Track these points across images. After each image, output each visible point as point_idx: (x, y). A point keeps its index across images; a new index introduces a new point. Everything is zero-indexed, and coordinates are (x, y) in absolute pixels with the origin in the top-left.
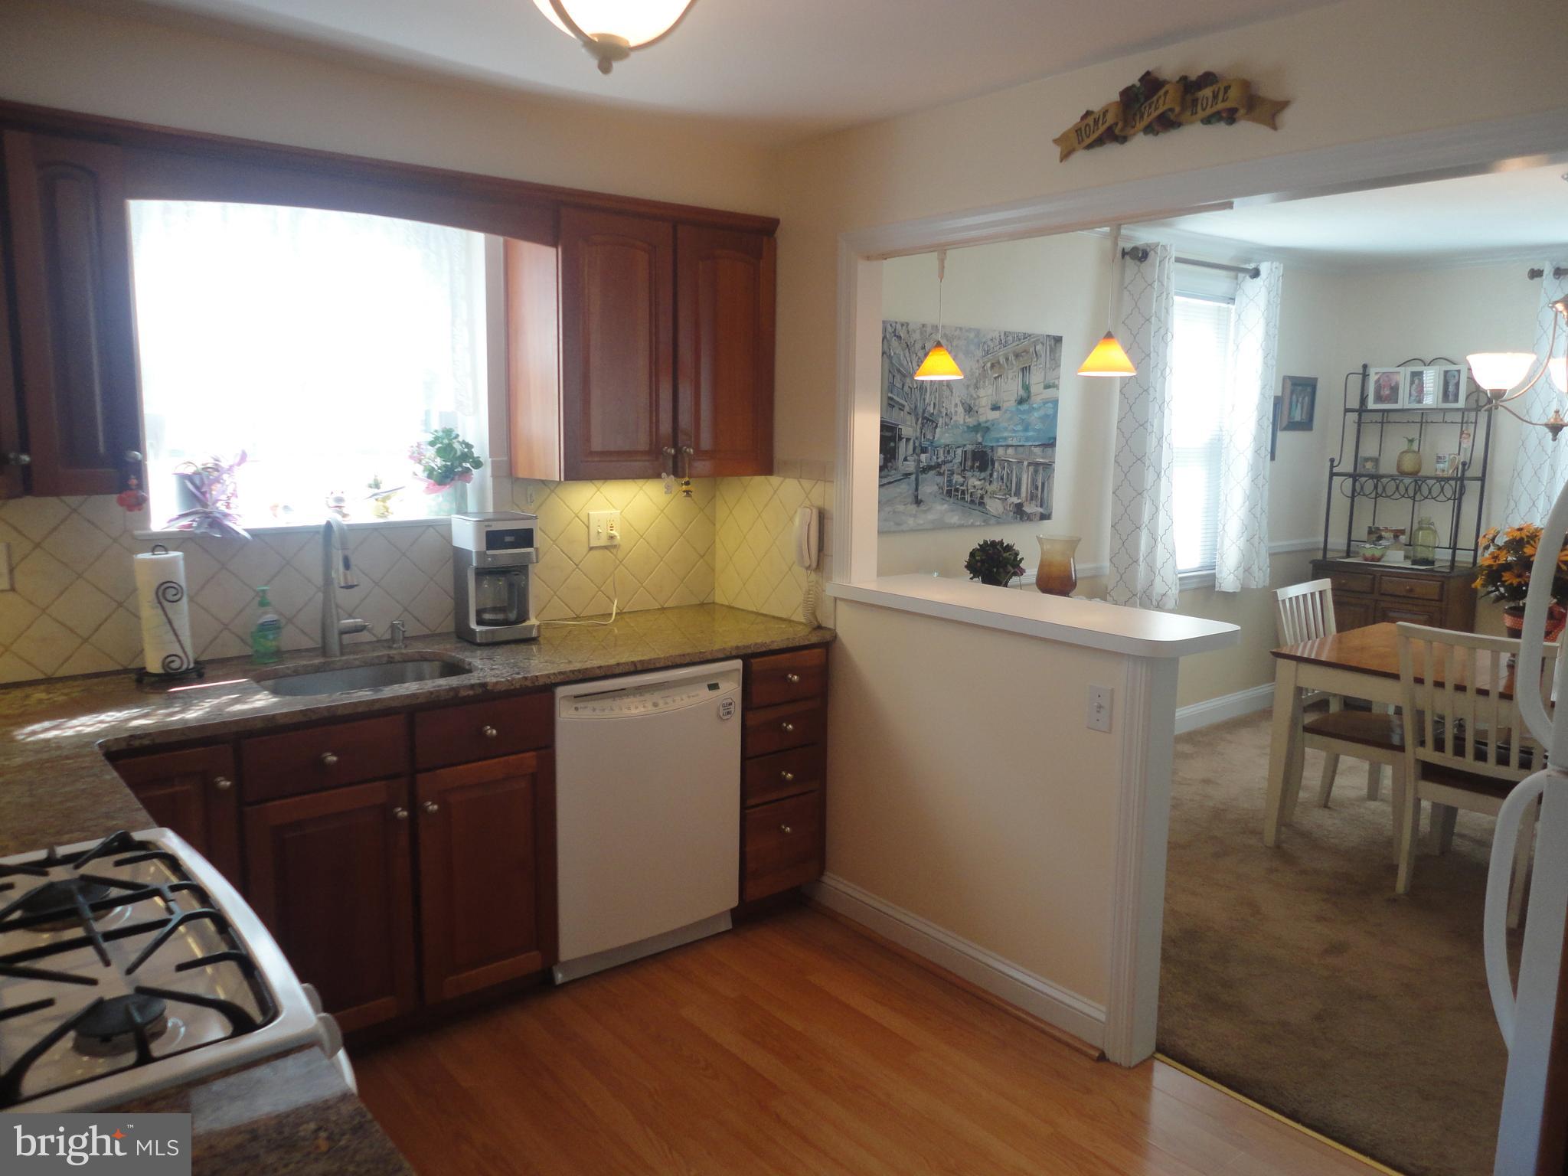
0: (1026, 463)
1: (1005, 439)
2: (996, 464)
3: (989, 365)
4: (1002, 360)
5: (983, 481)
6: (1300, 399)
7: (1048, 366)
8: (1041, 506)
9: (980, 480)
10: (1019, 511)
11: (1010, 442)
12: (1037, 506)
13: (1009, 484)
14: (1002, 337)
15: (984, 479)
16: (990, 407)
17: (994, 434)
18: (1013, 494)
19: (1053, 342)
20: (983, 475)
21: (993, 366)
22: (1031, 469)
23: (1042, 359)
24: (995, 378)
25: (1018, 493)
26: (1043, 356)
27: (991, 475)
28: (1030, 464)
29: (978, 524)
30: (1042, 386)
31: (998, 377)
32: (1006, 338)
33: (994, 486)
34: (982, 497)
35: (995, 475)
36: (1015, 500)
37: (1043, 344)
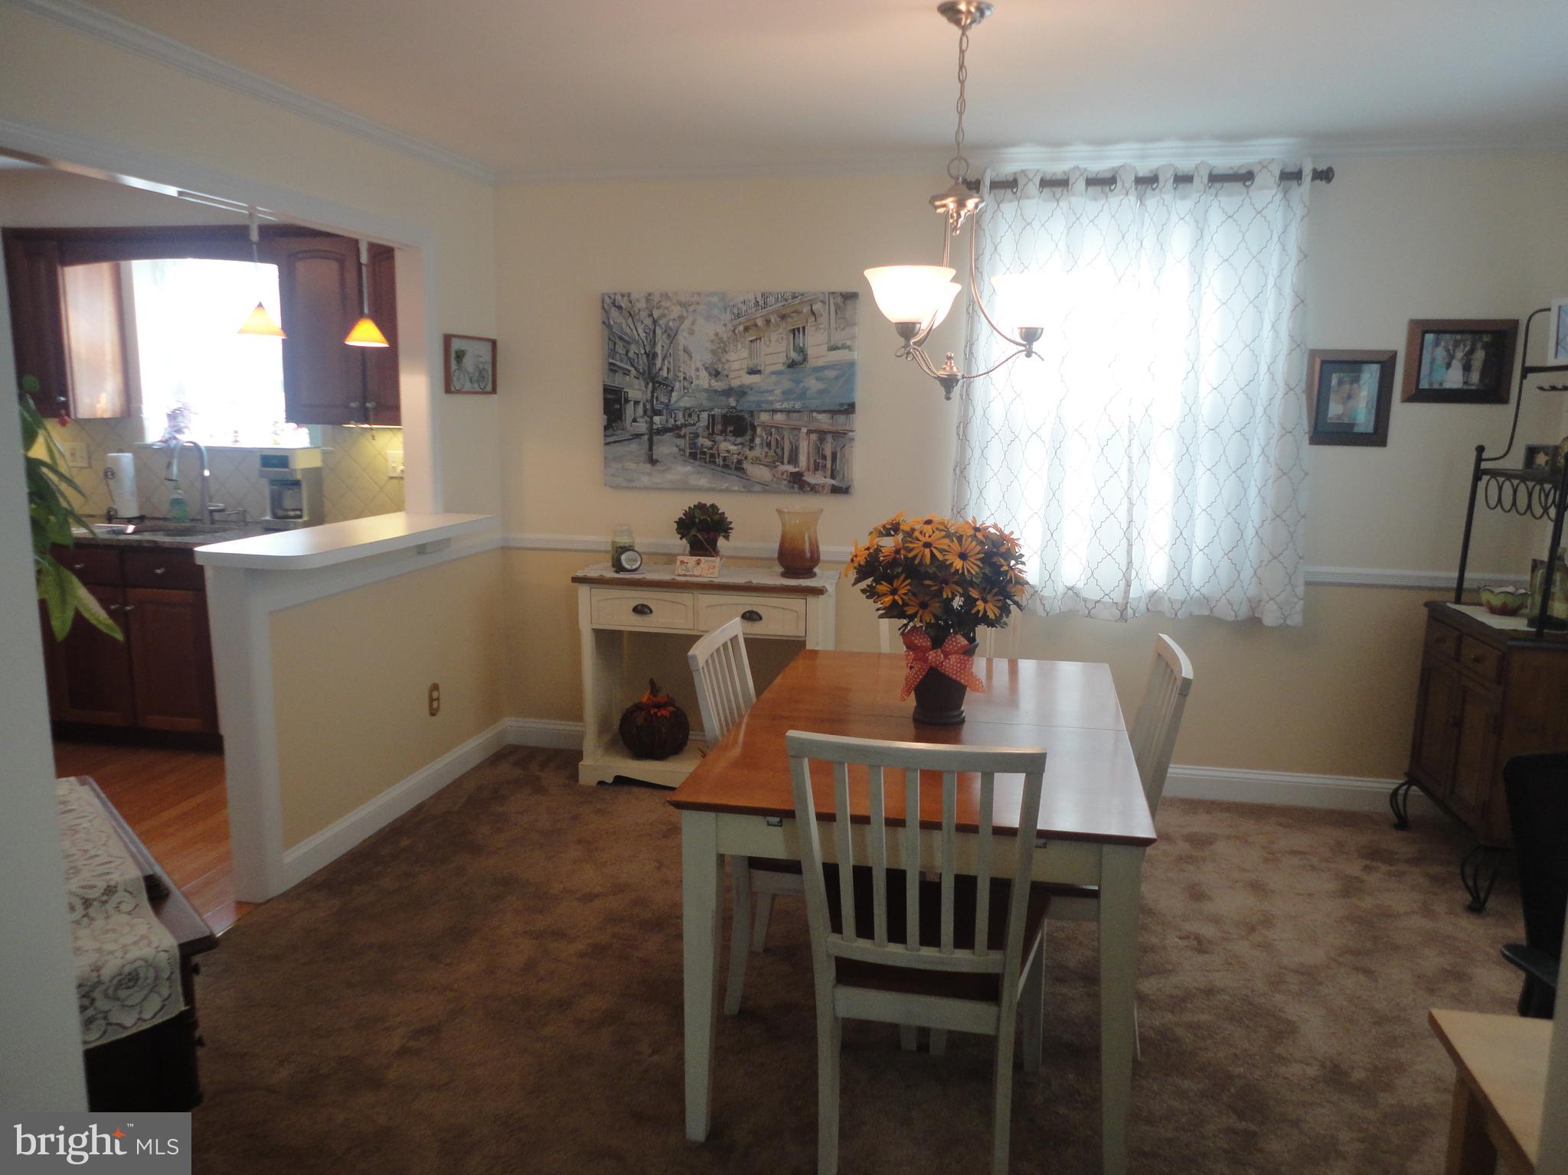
0: (804, 430)
1: (771, 402)
2: (759, 430)
3: (741, 328)
4: (760, 322)
5: (740, 447)
6: (1460, 354)
7: (833, 325)
8: (833, 477)
9: (736, 445)
10: (797, 482)
11: (778, 406)
12: (825, 477)
13: (779, 451)
14: (759, 299)
15: (741, 444)
16: (746, 370)
17: (752, 398)
18: (786, 460)
19: (839, 300)
20: (739, 440)
21: (746, 329)
22: (814, 437)
23: (823, 320)
24: (751, 341)
25: (793, 459)
26: (825, 315)
27: (752, 440)
28: (810, 432)
29: (736, 488)
30: (825, 347)
31: (756, 339)
32: (763, 301)
33: (758, 452)
34: (740, 462)
35: (758, 441)
36: (791, 469)
37: (824, 302)
